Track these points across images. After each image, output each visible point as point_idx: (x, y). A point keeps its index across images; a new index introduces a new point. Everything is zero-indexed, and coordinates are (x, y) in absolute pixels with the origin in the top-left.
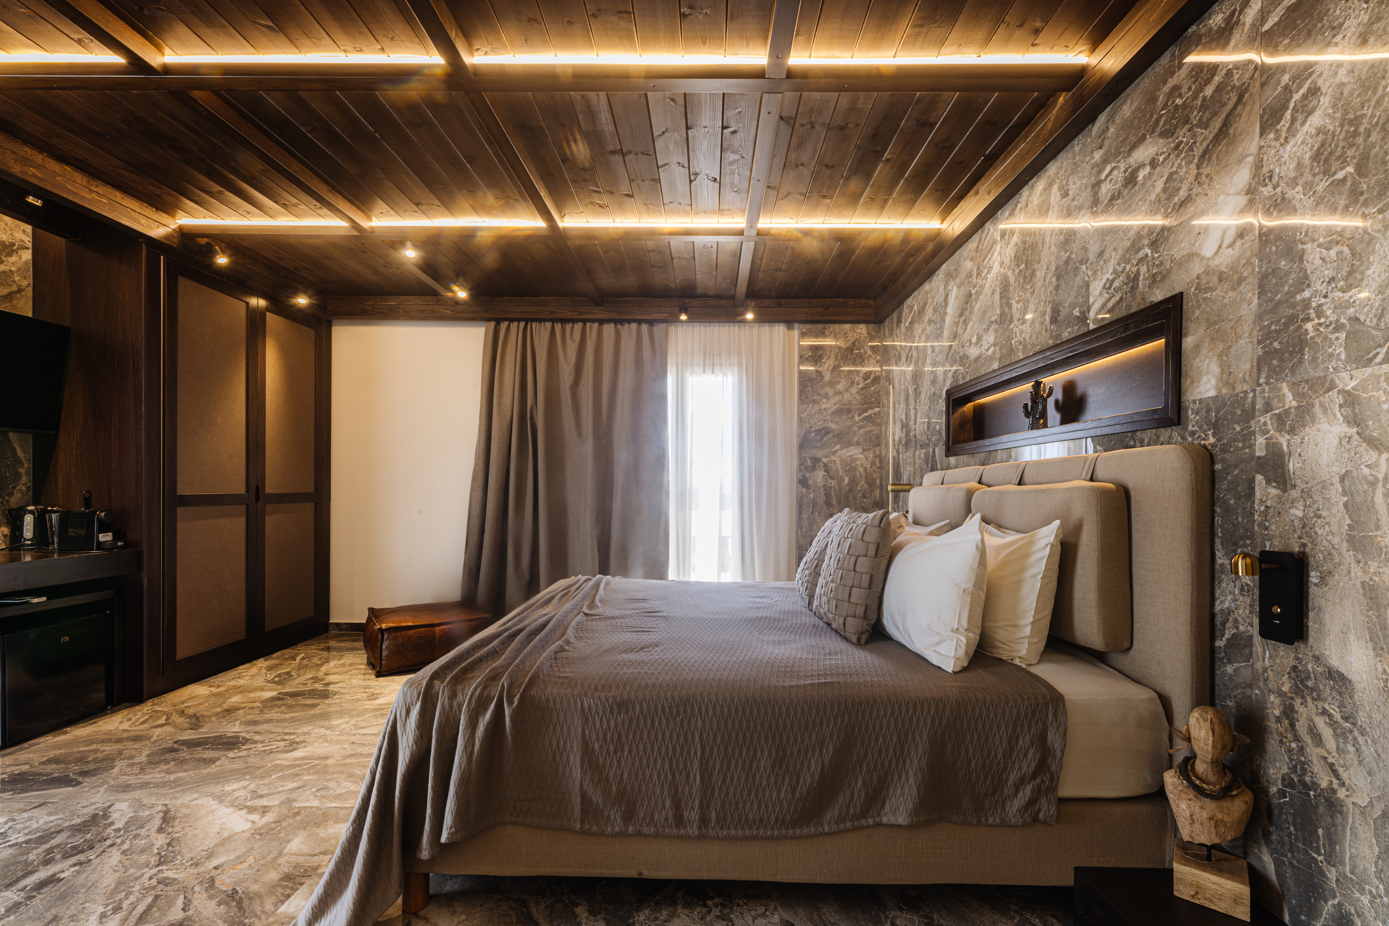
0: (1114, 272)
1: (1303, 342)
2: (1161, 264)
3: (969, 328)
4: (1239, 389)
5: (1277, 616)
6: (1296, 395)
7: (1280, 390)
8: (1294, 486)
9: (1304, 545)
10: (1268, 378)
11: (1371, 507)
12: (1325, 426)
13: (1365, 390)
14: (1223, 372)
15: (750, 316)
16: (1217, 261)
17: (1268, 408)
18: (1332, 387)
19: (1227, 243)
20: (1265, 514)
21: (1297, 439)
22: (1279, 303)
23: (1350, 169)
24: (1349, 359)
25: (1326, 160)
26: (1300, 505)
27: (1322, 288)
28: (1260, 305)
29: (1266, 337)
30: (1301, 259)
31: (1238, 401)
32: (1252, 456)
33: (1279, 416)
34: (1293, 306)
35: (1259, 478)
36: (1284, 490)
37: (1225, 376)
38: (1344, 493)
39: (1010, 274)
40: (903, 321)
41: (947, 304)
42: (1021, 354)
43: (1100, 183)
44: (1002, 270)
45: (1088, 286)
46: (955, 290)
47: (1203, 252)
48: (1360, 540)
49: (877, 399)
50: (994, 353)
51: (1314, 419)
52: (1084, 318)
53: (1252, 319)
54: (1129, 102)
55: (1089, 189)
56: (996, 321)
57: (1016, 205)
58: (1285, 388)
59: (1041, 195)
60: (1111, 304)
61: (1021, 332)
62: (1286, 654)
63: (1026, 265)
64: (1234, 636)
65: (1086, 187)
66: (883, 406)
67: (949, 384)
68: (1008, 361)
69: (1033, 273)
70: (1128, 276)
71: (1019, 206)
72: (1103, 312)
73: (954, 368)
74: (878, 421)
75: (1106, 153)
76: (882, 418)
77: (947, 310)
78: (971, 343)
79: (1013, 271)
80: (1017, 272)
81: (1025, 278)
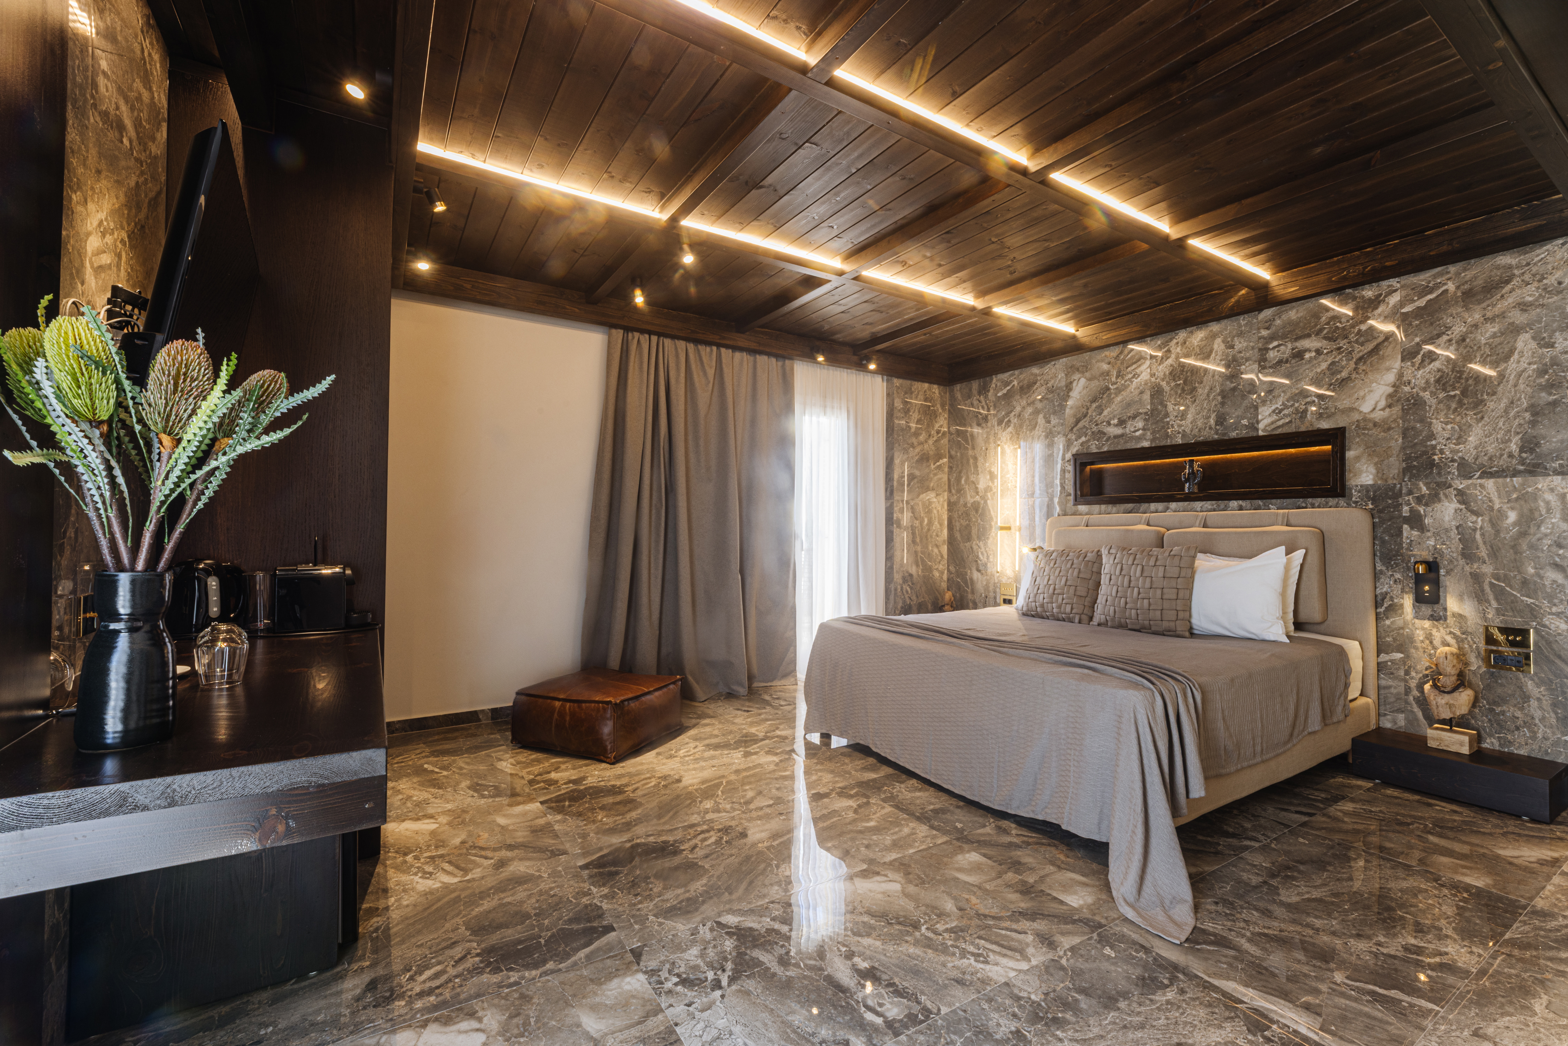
0: (1283, 404)
1: (1432, 464)
2: (1327, 408)
3: (1105, 413)
4: (1390, 482)
5: (1426, 592)
6: (1428, 488)
7: (1418, 485)
8: (1429, 531)
9: (1437, 558)
10: (1410, 478)
11: (1474, 540)
12: (1447, 504)
13: (1469, 489)
14: (1378, 472)
15: (872, 367)
16: (1372, 416)
17: (1410, 492)
18: (1450, 486)
19: (1379, 408)
20: (1410, 544)
21: (1429, 509)
22: (1416, 444)
23: (1458, 392)
24: (1459, 475)
25: (1444, 384)
26: (1433, 539)
27: (1444, 442)
28: (1403, 443)
29: (1408, 459)
30: (1430, 427)
31: (1390, 488)
32: (1401, 516)
33: (1418, 498)
34: (1426, 446)
35: (1405, 526)
36: (1423, 532)
37: (1379, 475)
38: (1459, 534)
39: (1164, 384)
40: (992, 391)
41: (1071, 390)
42: (1179, 441)
43: (1267, 349)
44: (1153, 379)
45: (1256, 408)
46: (1083, 381)
47: (1361, 409)
48: (1468, 555)
49: (945, 450)
50: (1144, 435)
51: (1440, 500)
52: (1253, 427)
53: (1398, 449)
54: (1294, 311)
55: (1256, 350)
56: (1146, 413)
57: (1171, 340)
58: (1421, 484)
59: (1202, 340)
60: (1280, 423)
61: (1180, 426)
62: (1426, 610)
63: (1185, 382)
64: (1390, 605)
65: (1253, 348)
66: (951, 457)
67: (1074, 450)
68: (1163, 443)
69: (1194, 389)
70: (1297, 409)
71: (1175, 341)
72: (1273, 426)
73: (1083, 439)
74: (946, 470)
75: (1274, 334)
76: (950, 468)
77: (1071, 394)
78: (1109, 424)
79: (1168, 383)
80: (1173, 384)
81: (1183, 390)
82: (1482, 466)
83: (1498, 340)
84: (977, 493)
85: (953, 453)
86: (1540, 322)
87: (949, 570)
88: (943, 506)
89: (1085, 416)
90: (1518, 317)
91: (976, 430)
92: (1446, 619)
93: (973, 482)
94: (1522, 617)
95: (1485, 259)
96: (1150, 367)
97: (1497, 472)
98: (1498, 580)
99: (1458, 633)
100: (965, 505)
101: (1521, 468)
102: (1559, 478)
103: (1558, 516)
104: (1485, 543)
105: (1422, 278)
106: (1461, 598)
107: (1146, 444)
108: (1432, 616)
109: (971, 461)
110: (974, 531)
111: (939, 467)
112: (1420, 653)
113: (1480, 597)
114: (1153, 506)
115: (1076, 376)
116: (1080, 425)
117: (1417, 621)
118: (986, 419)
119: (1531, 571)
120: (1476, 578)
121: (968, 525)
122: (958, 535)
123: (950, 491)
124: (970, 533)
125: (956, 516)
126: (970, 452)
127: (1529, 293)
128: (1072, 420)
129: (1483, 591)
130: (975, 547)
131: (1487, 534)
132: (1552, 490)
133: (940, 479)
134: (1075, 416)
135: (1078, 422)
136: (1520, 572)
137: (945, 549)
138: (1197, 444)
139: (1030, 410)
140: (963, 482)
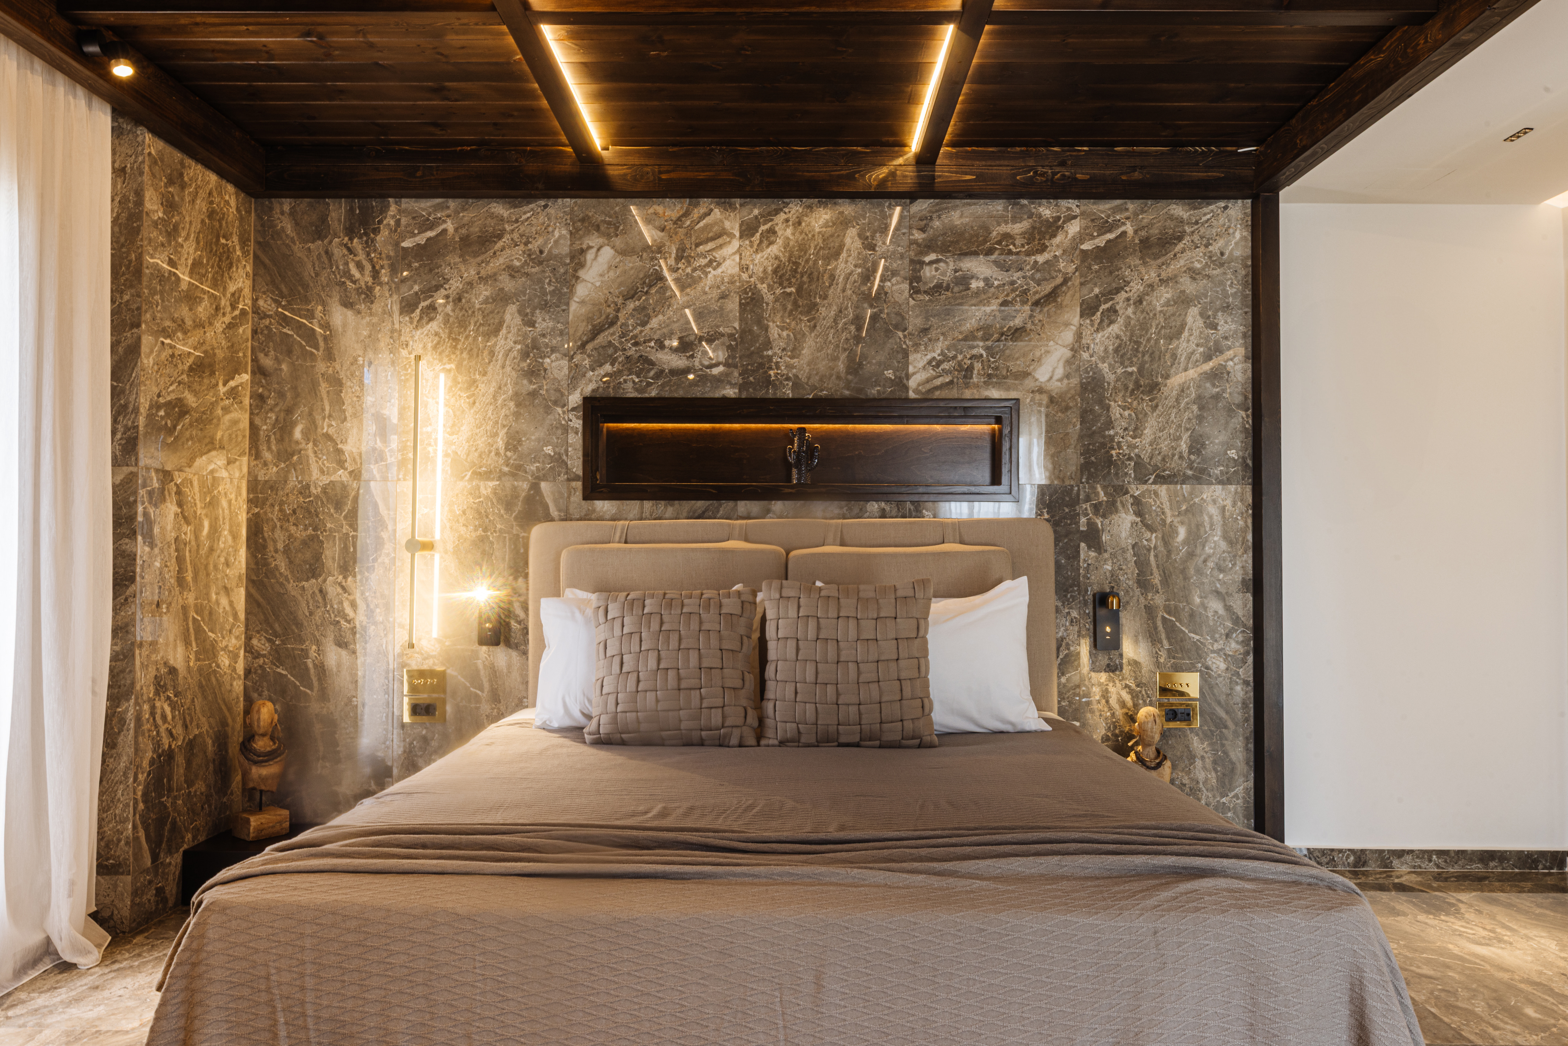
0: (942, 353)
1: (1109, 462)
2: (997, 369)
3: (654, 323)
4: (1067, 482)
5: (1108, 634)
6: (1106, 494)
7: (1096, 488)
8: (1106, 551)
9: (1113, 587)
10: (1088, 479)
11: (1148, 563)
12: (1124, 515)
13: (1144, 497)
14: (1054, 468)
16: (1049, 387)
17: (1088, 499)
18: (1127, 492)
19: (1056, 377)
20: (1087, 569)
21: (1107, 521)
22: (1094, 433)
23: (1135, 369)
24: (1136, 478)
25: (1122, 356)
26: (1110, 563)
27: (1120, 432)
28: (1081, 430)
29: (1086, 452)
30: (1108, 410)
31: (1068, 491)
32: (1078, 531)
33: (1095, 506)
34: (1104, 437)
35: (1083, 545)
36: (1100, 553)
37: (1057, 472)
38: (1135, 555)
39: (763, 288)
40: (384, 233)
41: (581, 265)
42: (788, 393)
43: (922, 263)
44: (745, 276)
45: (906, 354)
46: (607, 253)
47: (1037, 376)
48: (1143, 584)
49: (245, 354)
50: (727, 375)
51: (1117, 511)
52: (901, 383)
53: (1076, 437)
54: (958, 213)
55: (907, 261)
56: (731, 336)
57: (777, 212)
58: (1099, 489)
59: (826, 225)
60: (938, 382)
61: (789, 367)
62: (1103, 659)
63: (799, 290)
64: (1066, 656)
65: (902, 257)
66: (259, 371)
67: (588, 389)
68: (760, 394)
69: (813, 307)
70: (960, 364)
71: (782, 216)
72: (928, 386)
73: (608, 368)
74: (247, 401)
75: (931, 240)
76: (259, 399)
77: (581, 273)
78: (661, 346)
79: (770, 288)
80: (778, 291)
81: (796, 305)
82: (1156, 468)
83: (1171, 309)
84: (341, 464)
85: (267, 362)
86: (1206, 298)
87: (249, 648)
88: (239, 494)
89: (612, 324)
90: (1189, 286)
91: (339, 316)
92: (1122, 669)
93: (328, 437)
94: (1189, 659)
95: (1162, 203)
96: (739, 251)
97: (1169, 476)
98: (1169, 613)
99: (1133, 686)
100: (305, 490)
101: (1190, 473)
102: (1220, 487)
103: (1219, 533)
104: (1158, 567)
105: (1103, 208)
106: (1136, 641)
107: (730, 392)
108: (1108, 665)
109: (324, 387)
110: (331, 553)
111: (233, 393)
112: (1096, 718)
113: (1153, 638)
114: (743, 506)
115: (594, 240)
116: (601, 339)
117: (1093, 674)
118: (368, 294)
119: (1197, 600)
120: (1150, 611)
121: (313, 538)
122: (281, 563)
123: (255, 451)
124: (318, 557)
125: (274, 514)
126: (321, 367)
127: (1197, 259)
128: (583, 328)
129: (1156, 628)
130: (332, 591)
131: (1160, 556)
132: (1214, 502)
133: (235, 422)
134: (589, 319)
135: (596, 332)
136: (1188, 604)
137: (240, 596)
138: (817, 401)
139: (485, 291)
140: (297, 434)
